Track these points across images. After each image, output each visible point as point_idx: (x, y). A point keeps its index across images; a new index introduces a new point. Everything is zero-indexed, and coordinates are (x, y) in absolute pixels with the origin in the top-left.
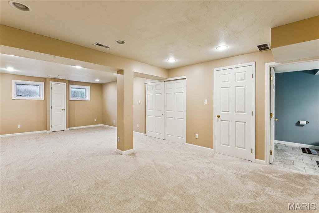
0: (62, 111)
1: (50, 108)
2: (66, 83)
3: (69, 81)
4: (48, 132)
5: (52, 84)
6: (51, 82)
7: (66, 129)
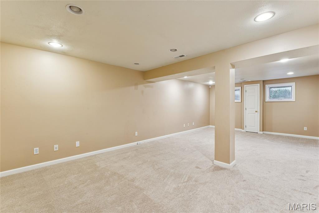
0: (256, 113)
1: (245, 109)
2: (259, 84)
3: (263, 81)
4: (243, 131)
5: (247, 87)
6: (245, 86)
7: (259, 132)
